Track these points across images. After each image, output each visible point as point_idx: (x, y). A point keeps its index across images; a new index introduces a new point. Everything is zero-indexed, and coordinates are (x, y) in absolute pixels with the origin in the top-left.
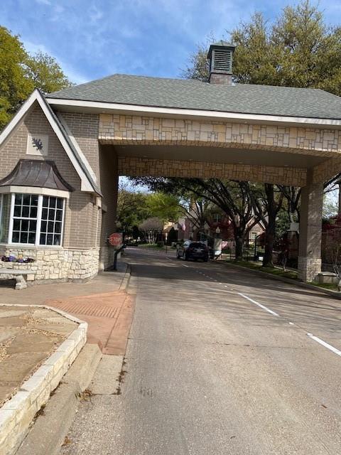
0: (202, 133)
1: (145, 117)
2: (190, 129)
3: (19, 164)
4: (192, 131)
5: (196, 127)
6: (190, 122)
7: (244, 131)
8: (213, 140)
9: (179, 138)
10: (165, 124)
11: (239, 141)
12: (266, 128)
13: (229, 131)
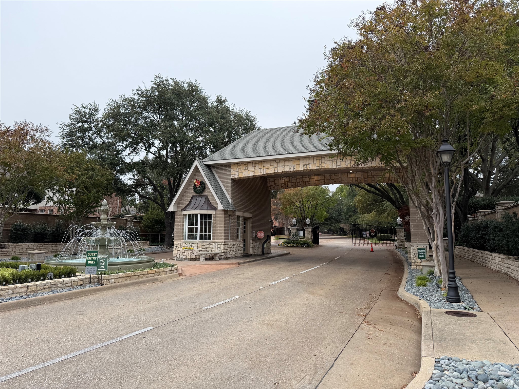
0: (285, 167)
1: (254, 163)
2: (279, 165)
3: (192, 198)
4: (280, 166)
5: (282, 164)
6: (278, 161)
7: (311, 161)
8: (292, 170)
9: (273, 172)
10: (265, 165)
11: (308, 168)
12: (324, 157)
13: (301, 163)
